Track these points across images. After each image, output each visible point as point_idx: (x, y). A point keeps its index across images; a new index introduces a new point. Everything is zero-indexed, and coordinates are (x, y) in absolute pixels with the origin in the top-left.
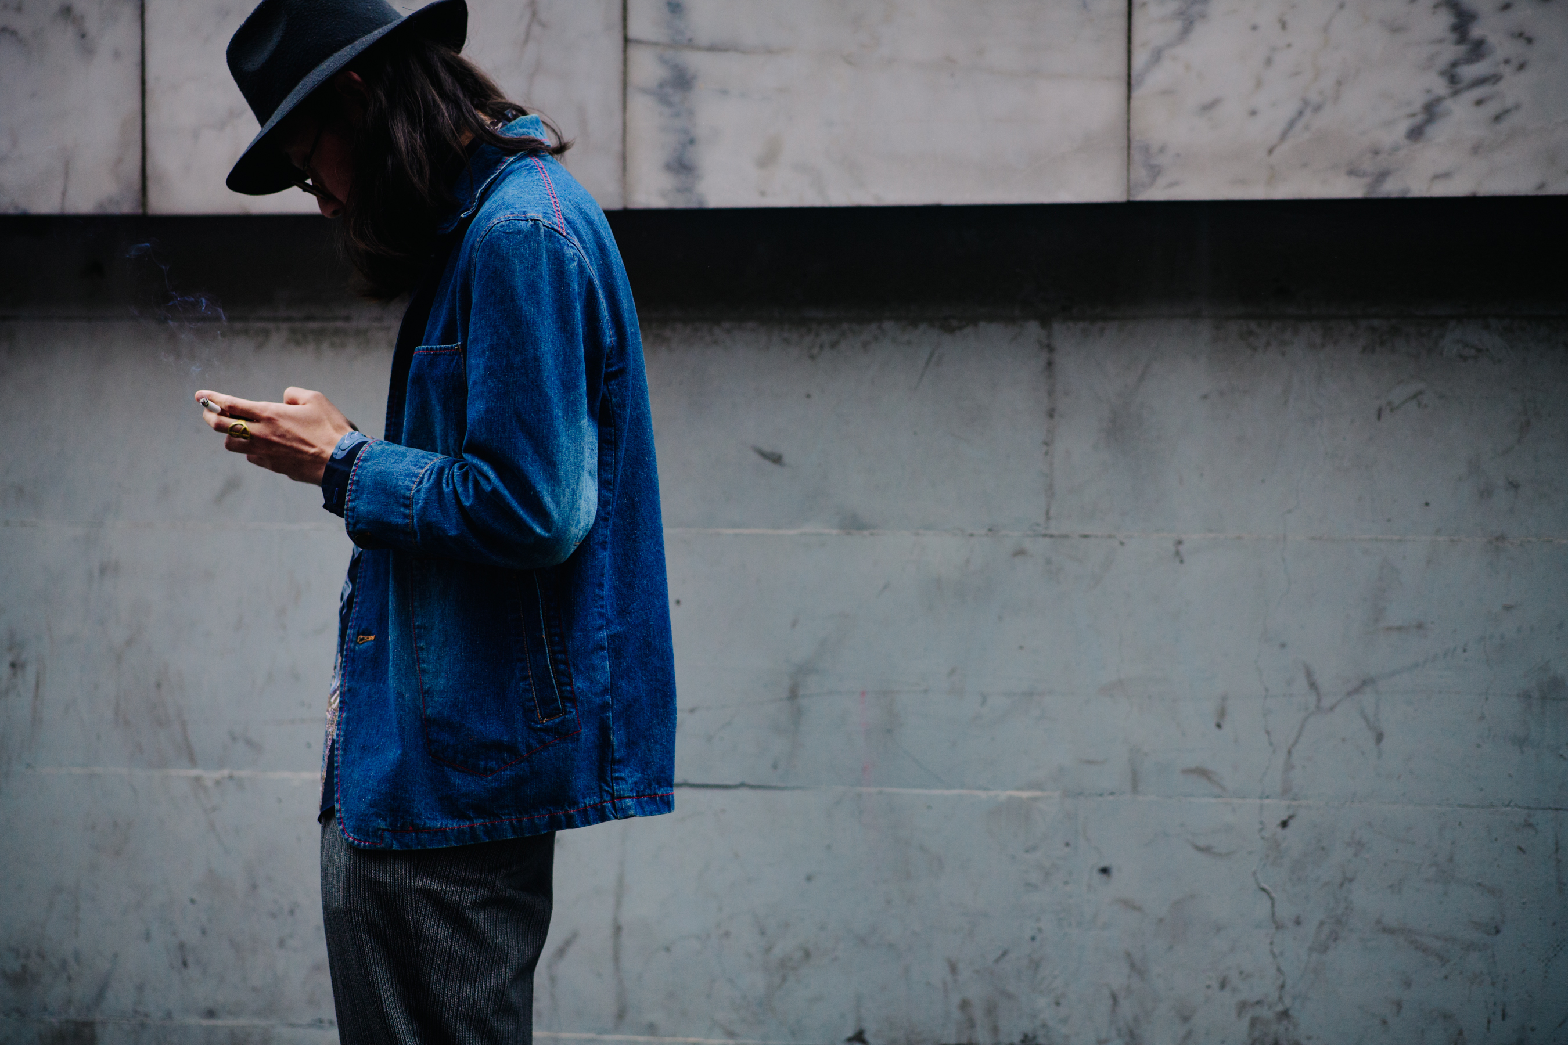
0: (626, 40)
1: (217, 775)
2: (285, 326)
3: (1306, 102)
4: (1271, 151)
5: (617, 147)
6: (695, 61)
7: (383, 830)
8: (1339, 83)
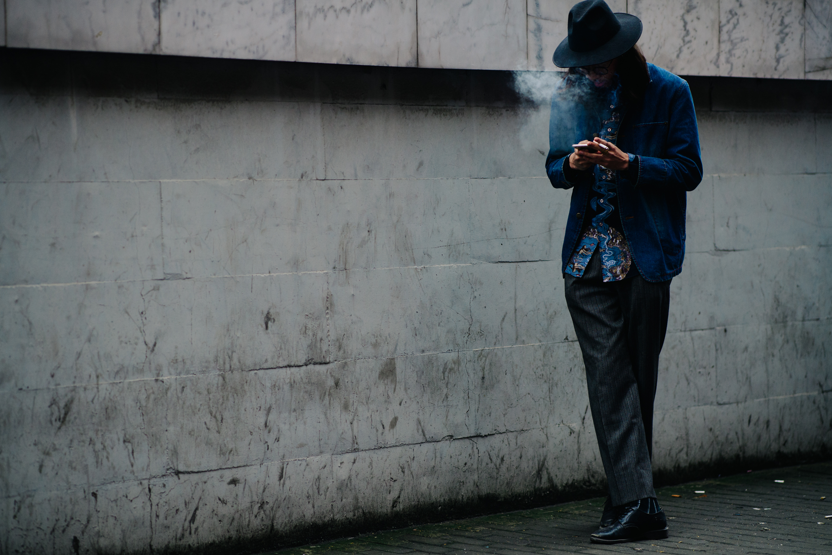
0: (527, 15)
1: (420, 267)
2: (432, 107)
3: (659, 46)
4: (653, 60)
5: (526, 50)
6: (543, 23)
7: (659, 276)
8: (665, 40)
